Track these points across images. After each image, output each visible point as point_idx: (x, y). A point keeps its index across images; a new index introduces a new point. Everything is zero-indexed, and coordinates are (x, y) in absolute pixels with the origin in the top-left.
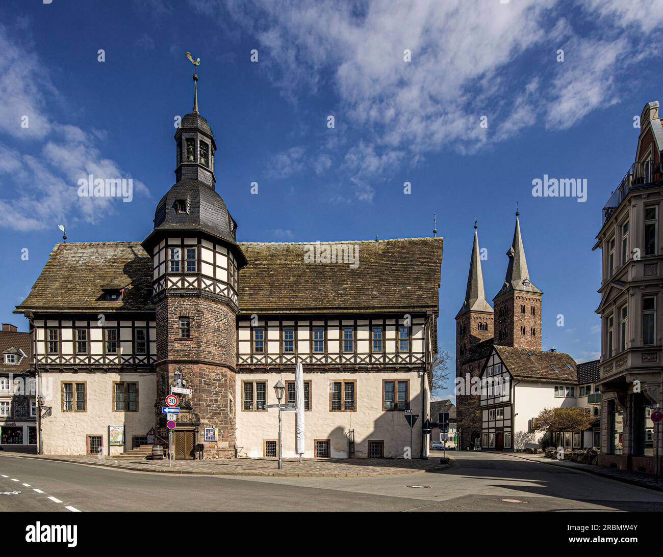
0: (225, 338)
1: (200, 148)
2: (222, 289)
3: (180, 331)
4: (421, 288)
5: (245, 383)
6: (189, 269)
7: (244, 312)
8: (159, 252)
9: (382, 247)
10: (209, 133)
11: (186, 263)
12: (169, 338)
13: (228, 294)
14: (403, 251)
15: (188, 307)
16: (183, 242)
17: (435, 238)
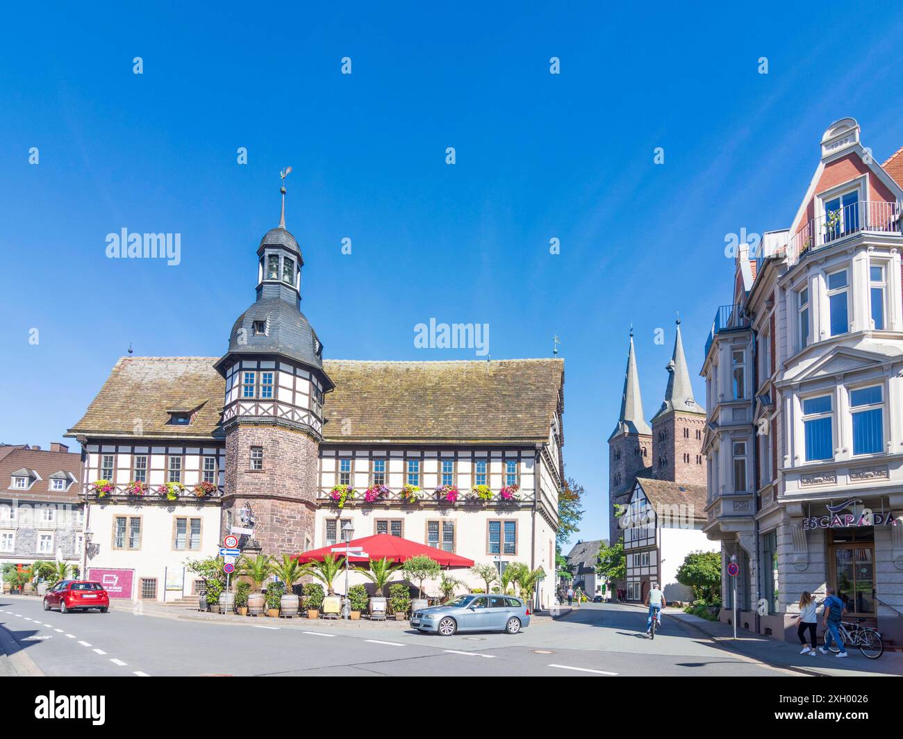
0: (303, 471)
1: (285, 264)
2: (302, 416)
3: (252, 462)
4: (533, 416)
5: (328, 520)
6: (264, 394)
7: (328, 440)
8: (232, 375)
9: (494, 368)
10: (295, 249)
11: (261, 388)
12: (238, 470)
13: (309, 422)
14: (517, 373)
15: (261, 436)
16: (259, 365)
17: (555, 360)
